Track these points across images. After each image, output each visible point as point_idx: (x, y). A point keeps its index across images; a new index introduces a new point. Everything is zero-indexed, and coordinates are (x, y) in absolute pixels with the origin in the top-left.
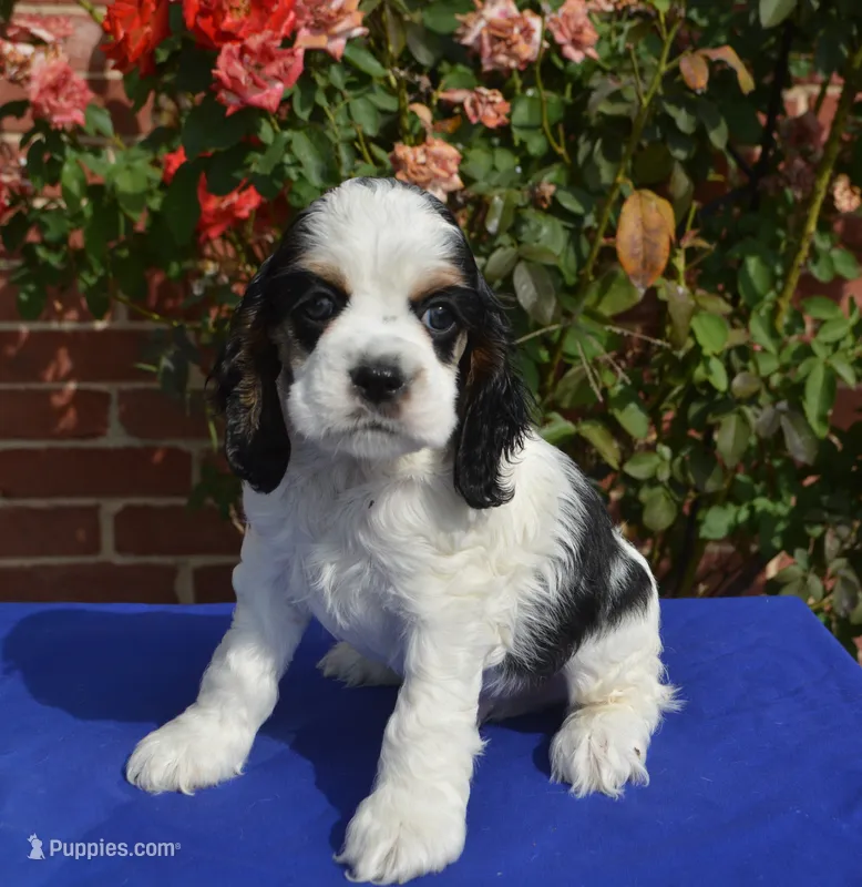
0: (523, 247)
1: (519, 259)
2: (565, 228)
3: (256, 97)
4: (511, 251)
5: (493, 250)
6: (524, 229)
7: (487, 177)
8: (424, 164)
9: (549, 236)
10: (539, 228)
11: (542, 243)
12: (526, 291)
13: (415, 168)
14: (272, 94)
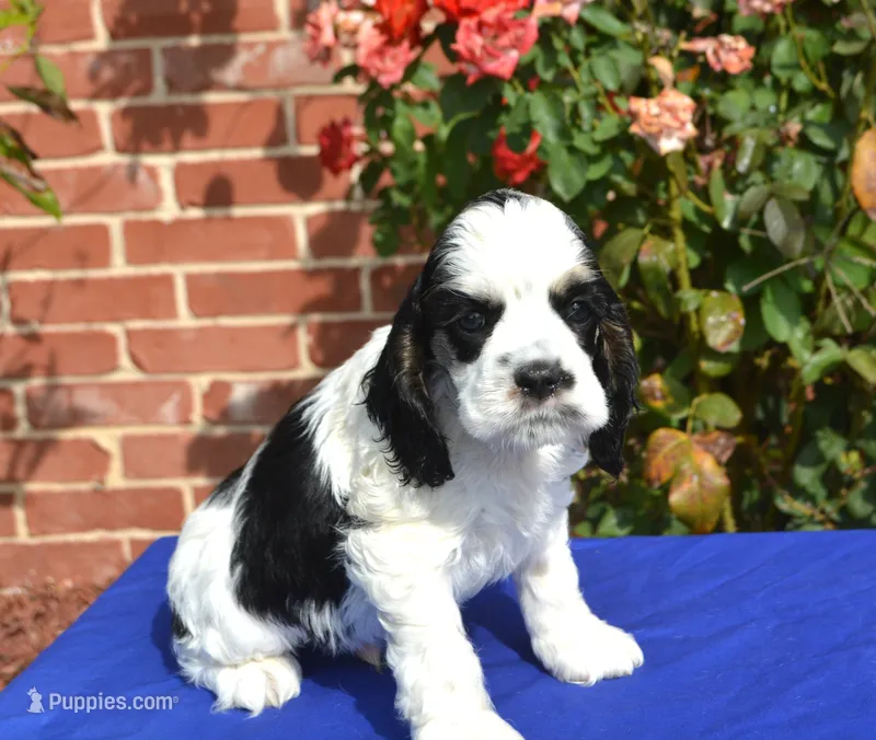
0: (775, 184)
1: (771, 195)
2: (818, 163)
3: (492, 66)
4: (765, 188)
5: (747, 187)
6: (776, 166)
7: (743, 118)
8: (657, 116)
9: (802, 172)
10: (790, 166)
11: (795, 179)
12: (776, 226)
13: (649, 120)
14: (506, 63)
